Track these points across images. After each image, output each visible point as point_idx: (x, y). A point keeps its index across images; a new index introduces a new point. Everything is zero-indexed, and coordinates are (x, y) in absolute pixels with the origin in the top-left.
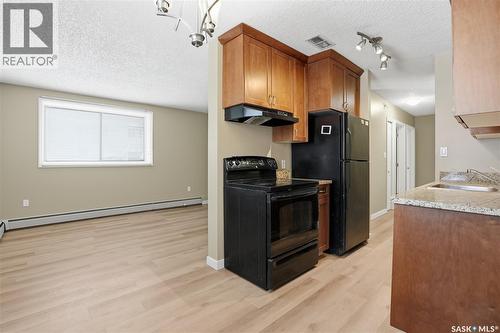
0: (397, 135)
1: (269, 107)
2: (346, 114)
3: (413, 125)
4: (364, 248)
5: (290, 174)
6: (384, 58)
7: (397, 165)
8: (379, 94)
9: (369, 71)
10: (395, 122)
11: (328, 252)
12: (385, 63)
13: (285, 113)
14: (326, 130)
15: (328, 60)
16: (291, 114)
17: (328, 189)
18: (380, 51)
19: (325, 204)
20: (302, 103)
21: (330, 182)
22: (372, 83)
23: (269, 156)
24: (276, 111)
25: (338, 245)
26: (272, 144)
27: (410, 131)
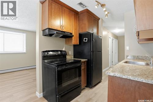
0: (112, 42)
1: (61, 30)
2: (93, 34)
3: (117, 39)
4: (100, 84)
5: (73, 56)
6: (106, 13)
7: (112, 52)
8: (106, 28)
9: (102, 19)
10: (112, 38)
11: (86, 87)
12: (107, 14)
13: (69, 33)
14: (85, 40)
15: (86, 13)
16: (71, 34)
17: (86, 63)
18: (104, 9)
19: (85, 69)
20: (76, 29)
21: (87, 60)
22: (103, 24)
23: (64, 50)
24: (64, 32)
25: (90, 84)
26: (65, 45)
27: (116, 41)
